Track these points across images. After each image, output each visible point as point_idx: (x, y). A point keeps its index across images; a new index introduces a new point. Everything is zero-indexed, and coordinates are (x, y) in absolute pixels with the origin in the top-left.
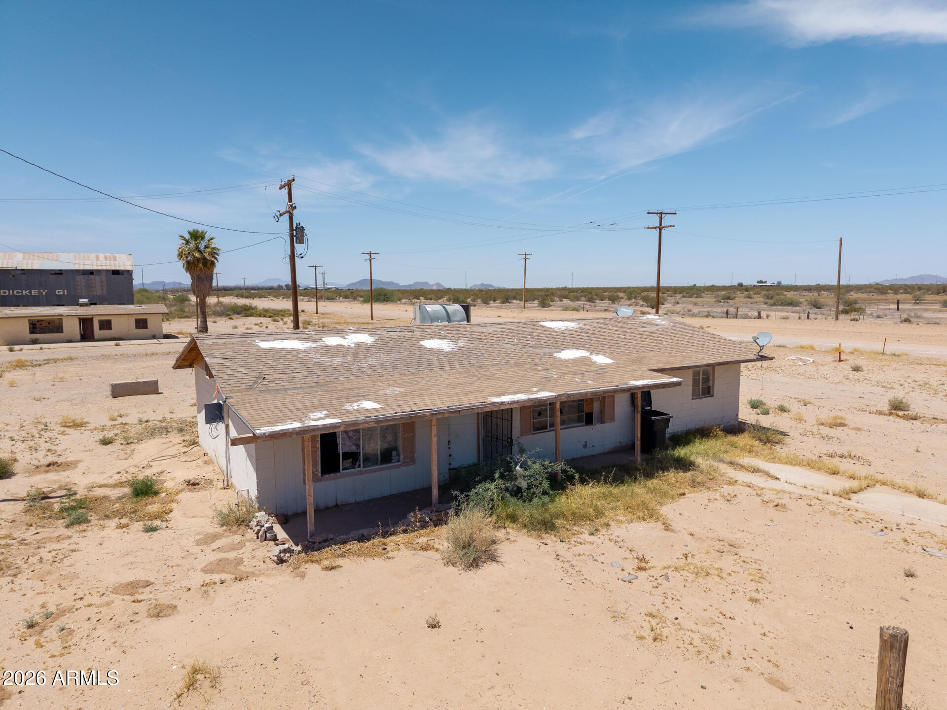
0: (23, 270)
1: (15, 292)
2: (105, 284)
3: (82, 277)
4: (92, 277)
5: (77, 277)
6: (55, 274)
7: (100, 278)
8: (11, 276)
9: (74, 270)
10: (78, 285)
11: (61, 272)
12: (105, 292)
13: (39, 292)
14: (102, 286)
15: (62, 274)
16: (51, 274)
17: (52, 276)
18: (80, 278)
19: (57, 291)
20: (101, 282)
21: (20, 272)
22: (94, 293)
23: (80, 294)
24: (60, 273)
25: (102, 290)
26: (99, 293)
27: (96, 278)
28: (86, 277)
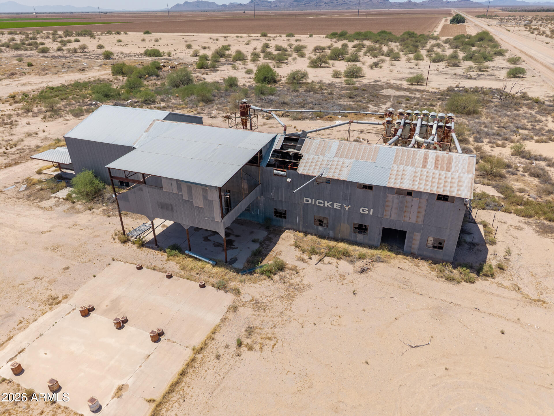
2: (423, 210)
3: (396, 196)
4: (408, 198)
5: (389, 195)
6: (364, 188)
7: (419, 202)
9: (387, 187)
10: (387, 206)
12: (420, 221)
14: (418, 212)
18: (392, 199)
20: (419, 207)
21: (325, 180)
22: (406, 219)
23: (388, 217)
24: (369, 187)
25: (417, 217)
26: (413, 220)
27: (414, 201)
28: (401, 197)
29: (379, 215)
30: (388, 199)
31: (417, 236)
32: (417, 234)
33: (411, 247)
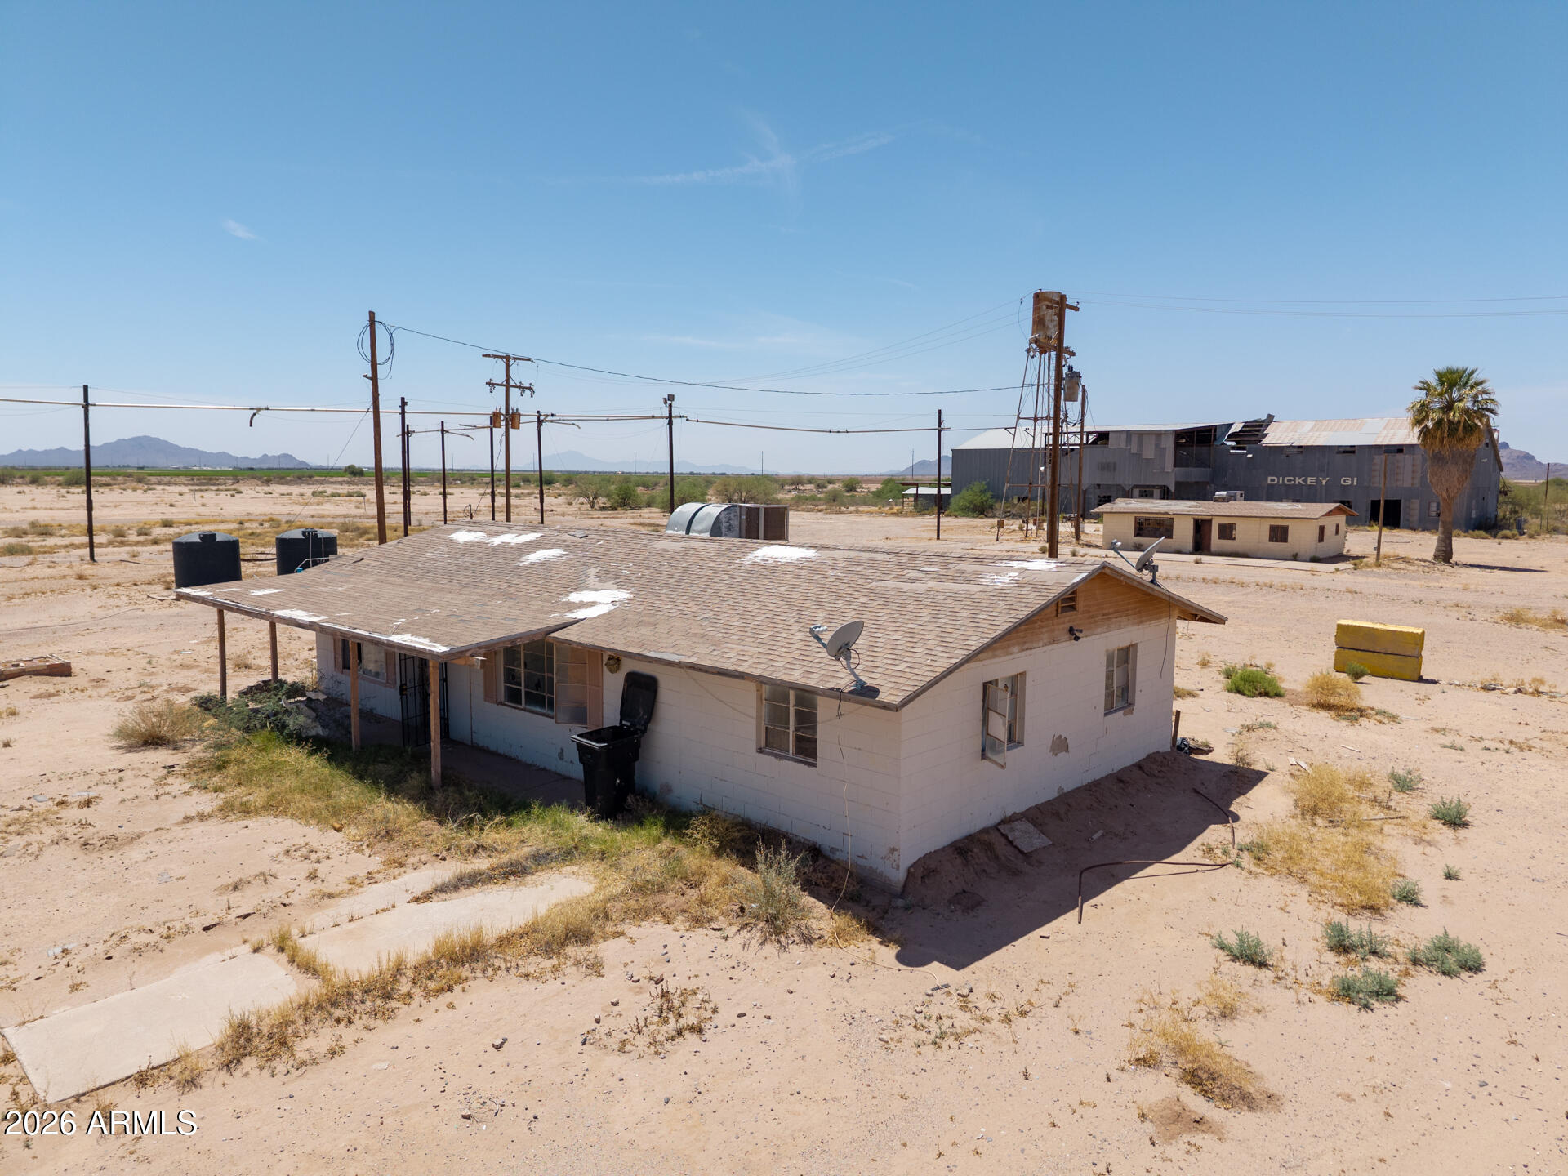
0: (1300, 447)
1: (1286, 479)
3: (1383, 457)
4: (1399, 456)
5: (1376, 457)
6: (1345, 452)
7: (1414, 459)
8: (1284, 457)
9: (1372, 446)
10: (1375, 471)
11: (1353, 449)
12: (1417, 482)
13: (1318, 481)
14: (1413, 472)
15: (1353, 452)
16: (1338, 453)
17: (1340, 455)
18: (1379, 459)
19: (1343, 479)
20: (1413, 465)
21: (1296, 450)
22: (1400, 484)
23: (1377, 485)
24: (1350, 450)
25: (1413, 478)
26: (1407, 484)
27: (1406, 458)
28: (1390, 456)
29: (1366, 484)
30: (1375, 461)
31: (1416, 504)
32: (1413, 500)
33: (1408, 520)
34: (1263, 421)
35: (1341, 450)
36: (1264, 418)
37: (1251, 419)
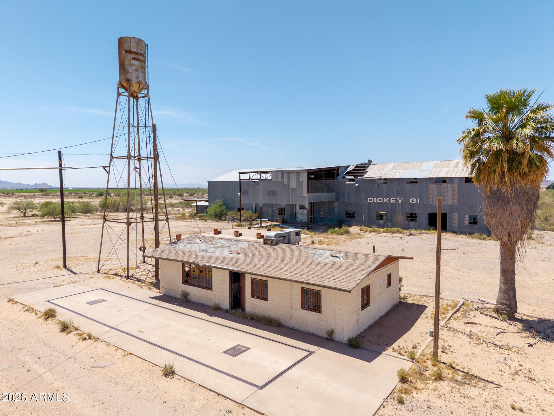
0: (386, 179)
2: (456, 193)
3: (434, 185)
4: (444, 185)
5: (430, 185)
6: (411, 182)
7: (453, 187)
8: (376, 185)
9: (427, 178)
10: (429, 194)
11: (416, 180)
12: (456, 201)
14: (453, 195)
16: (408, 183)
18: (432, 187)
20: (453, 191)
21: (383, 181)
22: (445, 203)
23: (431, 203)
24: (414, 181)
25: (453, 199)
26: (450, 202)
27: (448, 186)
28: (439, 185)
29: (425, 203)
31: (456, 216)
32: (454, 213)
33: (452, 226)
34: (366, 164)
35: (409, 181)
36: (366, 162)
37: (359, 163)
